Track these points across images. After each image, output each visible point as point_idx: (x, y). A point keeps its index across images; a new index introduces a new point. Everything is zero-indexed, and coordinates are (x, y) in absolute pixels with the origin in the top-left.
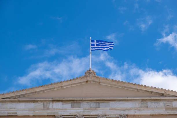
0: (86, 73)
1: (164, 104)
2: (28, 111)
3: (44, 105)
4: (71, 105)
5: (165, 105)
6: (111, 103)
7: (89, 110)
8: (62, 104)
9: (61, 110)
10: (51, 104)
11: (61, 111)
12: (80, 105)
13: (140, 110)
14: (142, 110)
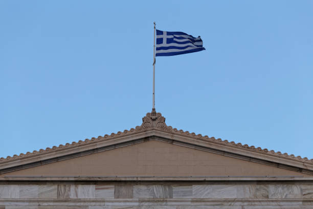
0: (145, 120)
1: (302, 190)
2: (27, 204)
3: (58, 190)
4: (113, 190)
5: (304, 193)
6: (195, 188)
7: (151, 204)
8: (96, 189)
9: (93, 201)
10: (73, 187)
11: (94, 204)
12: (132, 191)
13: (253, 203)
14: (256, 203)
